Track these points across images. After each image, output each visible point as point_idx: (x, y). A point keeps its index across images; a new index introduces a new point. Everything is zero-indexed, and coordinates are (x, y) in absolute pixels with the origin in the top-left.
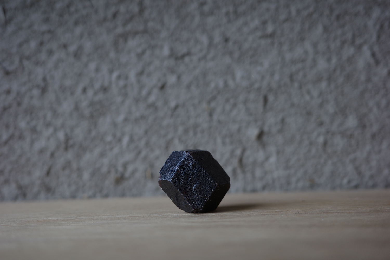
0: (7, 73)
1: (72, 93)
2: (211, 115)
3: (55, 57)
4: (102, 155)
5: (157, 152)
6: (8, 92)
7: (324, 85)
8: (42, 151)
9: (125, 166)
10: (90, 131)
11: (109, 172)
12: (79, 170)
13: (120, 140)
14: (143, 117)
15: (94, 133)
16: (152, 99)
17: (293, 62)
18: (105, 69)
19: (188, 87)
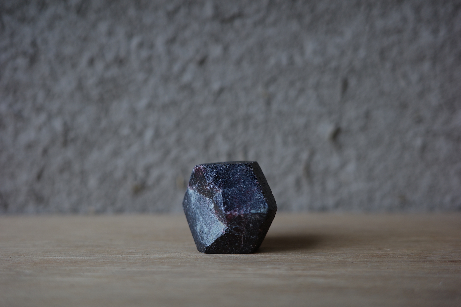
1: (74, 66)
3: (49, 12)
4: (116, 153)
5: (193, 153)
7: (426, 66)
8: (30, 146)
9: (148, 170)
10: (98, 120)
11: (125, 178)
12: (83, 174)
13: (141, 134)
14: (174, 103)
15: (104, 123)
16: (187, 77)
17: (386, 32)
18: (121, 32)
19: (239, 62)
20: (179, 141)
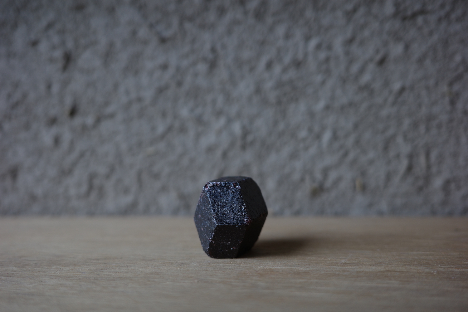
0: (163, 40)
1: (252, 69)
2: (453, 103)
3: (228, 18)
4: (294, 156)
5: (371, 155)
6: (165, 67)
8: (210, 150)
9: (325, 172)
10: (276, 123)
11: (302, 180)
13: (318, 137)
14: (351, 104)
15: (281, 126)
16: (366, 78)
18: (298, 34)
19: (421, 61)
20: (357, 142)
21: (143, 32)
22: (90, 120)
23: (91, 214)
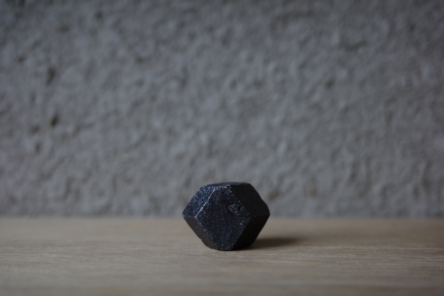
0: (140, 60)
1: (218, 88)
3: (199, 42)
5: (320, 163)
6: (140, 83)
8: (180, 157)
9: (281, 178)
11: (261, 185)
13: (275, 147)
14: (305, 120)
15: (243, 137)
16: (316, 97)
19: (362, 84)
20: (309, 153)
21: (122, 52)
22: (70, 129)
23: (67, 214)
